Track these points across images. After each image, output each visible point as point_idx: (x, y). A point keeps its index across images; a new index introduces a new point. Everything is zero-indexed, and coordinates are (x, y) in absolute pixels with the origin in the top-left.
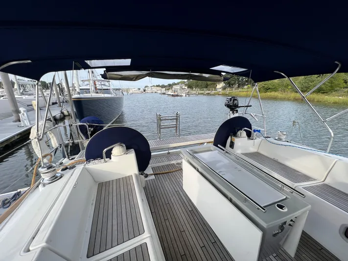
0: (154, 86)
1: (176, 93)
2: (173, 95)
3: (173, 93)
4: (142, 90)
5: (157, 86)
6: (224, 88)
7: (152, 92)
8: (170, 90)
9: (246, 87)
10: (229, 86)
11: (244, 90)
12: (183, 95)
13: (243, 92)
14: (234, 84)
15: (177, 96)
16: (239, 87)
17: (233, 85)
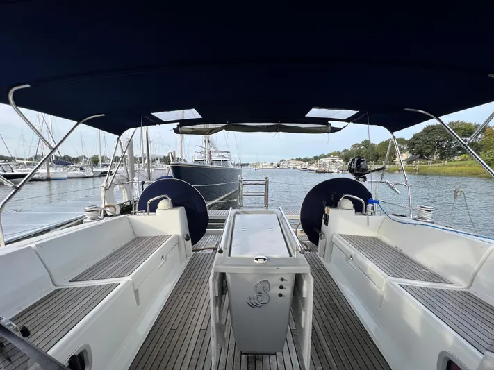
0: (292, 160)
1: (323, 169)
2: (317, 171)
3: (317, 169)
4: (275, 164)
5: (297, 160)
6: (410, 161)
7: (289, 168)
8: (315, 165)
9: (456, 158)
10: (421, 157)
11: (451, 163)
12: (333, 171)
13: (452, 166)
14: (432, 153)
15: (324, 172)
16: (441, 159)
17: (428, 155)
